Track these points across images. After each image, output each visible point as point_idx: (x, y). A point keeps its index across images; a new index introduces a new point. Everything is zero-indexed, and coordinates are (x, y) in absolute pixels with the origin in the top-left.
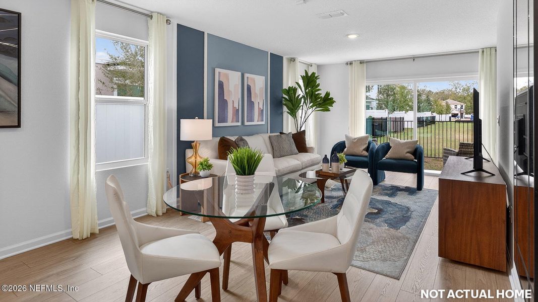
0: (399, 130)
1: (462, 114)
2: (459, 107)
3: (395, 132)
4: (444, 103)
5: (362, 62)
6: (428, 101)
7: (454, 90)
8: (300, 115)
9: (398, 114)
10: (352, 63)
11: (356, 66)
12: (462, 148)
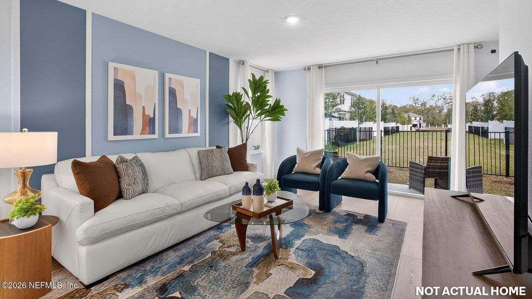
0: (368, 138)
1: (420, 125)
2: (418, 119)
3: (365, 140)
4: (406, 116)
5: (320, 67)
6: (393, 113)
7: (414, 105)
8: (246, 125)
9: (366, 125)
10: (310, 69)
11: (314, 72)
12: (431, 162)
